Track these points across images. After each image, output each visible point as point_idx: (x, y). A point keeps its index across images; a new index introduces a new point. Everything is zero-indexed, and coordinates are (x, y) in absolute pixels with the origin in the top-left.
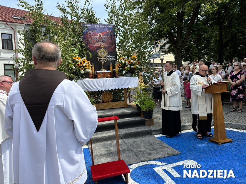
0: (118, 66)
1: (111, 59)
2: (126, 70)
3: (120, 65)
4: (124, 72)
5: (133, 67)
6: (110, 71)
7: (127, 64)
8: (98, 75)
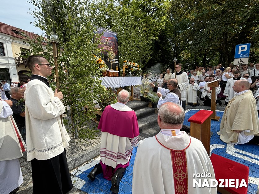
0: (125, 67)
1: (116, 62)
2: (132, 71)
3: (127, 67)
4: (130, 73)
5: (137, 69)
6: (118, 71)
7: (132, 67)
8: (109, 74)
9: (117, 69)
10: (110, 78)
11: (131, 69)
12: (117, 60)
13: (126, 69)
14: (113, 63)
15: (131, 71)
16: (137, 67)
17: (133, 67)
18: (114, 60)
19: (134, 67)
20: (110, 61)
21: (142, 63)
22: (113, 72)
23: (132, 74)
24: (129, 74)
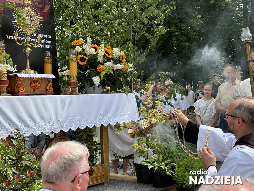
0: (77, 63)
1: (43, 43)
2: (103, 74)
3: (82, 60)
4: (96, 80)
5: (119, 66)
6: (53, 76)
7: (100, 59)
8: (19, 87)
9: (48, 67)
10: (20, 99)
11: (100, 67)
12: (50, 37)
13: (79, 66)
14: (31, 47)
15: (98, 74)
16: (118, 61)
17: (107, 59)
18: (35, 38)
19: (109, 60)
20: (20, 41)
21: (136, 48)
22: (33, 80)
23: (102, 83)
24: (92, 84)
